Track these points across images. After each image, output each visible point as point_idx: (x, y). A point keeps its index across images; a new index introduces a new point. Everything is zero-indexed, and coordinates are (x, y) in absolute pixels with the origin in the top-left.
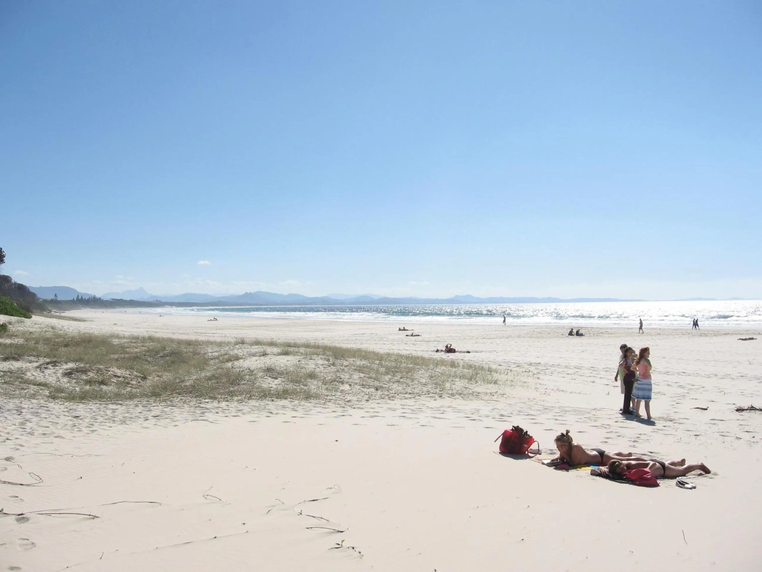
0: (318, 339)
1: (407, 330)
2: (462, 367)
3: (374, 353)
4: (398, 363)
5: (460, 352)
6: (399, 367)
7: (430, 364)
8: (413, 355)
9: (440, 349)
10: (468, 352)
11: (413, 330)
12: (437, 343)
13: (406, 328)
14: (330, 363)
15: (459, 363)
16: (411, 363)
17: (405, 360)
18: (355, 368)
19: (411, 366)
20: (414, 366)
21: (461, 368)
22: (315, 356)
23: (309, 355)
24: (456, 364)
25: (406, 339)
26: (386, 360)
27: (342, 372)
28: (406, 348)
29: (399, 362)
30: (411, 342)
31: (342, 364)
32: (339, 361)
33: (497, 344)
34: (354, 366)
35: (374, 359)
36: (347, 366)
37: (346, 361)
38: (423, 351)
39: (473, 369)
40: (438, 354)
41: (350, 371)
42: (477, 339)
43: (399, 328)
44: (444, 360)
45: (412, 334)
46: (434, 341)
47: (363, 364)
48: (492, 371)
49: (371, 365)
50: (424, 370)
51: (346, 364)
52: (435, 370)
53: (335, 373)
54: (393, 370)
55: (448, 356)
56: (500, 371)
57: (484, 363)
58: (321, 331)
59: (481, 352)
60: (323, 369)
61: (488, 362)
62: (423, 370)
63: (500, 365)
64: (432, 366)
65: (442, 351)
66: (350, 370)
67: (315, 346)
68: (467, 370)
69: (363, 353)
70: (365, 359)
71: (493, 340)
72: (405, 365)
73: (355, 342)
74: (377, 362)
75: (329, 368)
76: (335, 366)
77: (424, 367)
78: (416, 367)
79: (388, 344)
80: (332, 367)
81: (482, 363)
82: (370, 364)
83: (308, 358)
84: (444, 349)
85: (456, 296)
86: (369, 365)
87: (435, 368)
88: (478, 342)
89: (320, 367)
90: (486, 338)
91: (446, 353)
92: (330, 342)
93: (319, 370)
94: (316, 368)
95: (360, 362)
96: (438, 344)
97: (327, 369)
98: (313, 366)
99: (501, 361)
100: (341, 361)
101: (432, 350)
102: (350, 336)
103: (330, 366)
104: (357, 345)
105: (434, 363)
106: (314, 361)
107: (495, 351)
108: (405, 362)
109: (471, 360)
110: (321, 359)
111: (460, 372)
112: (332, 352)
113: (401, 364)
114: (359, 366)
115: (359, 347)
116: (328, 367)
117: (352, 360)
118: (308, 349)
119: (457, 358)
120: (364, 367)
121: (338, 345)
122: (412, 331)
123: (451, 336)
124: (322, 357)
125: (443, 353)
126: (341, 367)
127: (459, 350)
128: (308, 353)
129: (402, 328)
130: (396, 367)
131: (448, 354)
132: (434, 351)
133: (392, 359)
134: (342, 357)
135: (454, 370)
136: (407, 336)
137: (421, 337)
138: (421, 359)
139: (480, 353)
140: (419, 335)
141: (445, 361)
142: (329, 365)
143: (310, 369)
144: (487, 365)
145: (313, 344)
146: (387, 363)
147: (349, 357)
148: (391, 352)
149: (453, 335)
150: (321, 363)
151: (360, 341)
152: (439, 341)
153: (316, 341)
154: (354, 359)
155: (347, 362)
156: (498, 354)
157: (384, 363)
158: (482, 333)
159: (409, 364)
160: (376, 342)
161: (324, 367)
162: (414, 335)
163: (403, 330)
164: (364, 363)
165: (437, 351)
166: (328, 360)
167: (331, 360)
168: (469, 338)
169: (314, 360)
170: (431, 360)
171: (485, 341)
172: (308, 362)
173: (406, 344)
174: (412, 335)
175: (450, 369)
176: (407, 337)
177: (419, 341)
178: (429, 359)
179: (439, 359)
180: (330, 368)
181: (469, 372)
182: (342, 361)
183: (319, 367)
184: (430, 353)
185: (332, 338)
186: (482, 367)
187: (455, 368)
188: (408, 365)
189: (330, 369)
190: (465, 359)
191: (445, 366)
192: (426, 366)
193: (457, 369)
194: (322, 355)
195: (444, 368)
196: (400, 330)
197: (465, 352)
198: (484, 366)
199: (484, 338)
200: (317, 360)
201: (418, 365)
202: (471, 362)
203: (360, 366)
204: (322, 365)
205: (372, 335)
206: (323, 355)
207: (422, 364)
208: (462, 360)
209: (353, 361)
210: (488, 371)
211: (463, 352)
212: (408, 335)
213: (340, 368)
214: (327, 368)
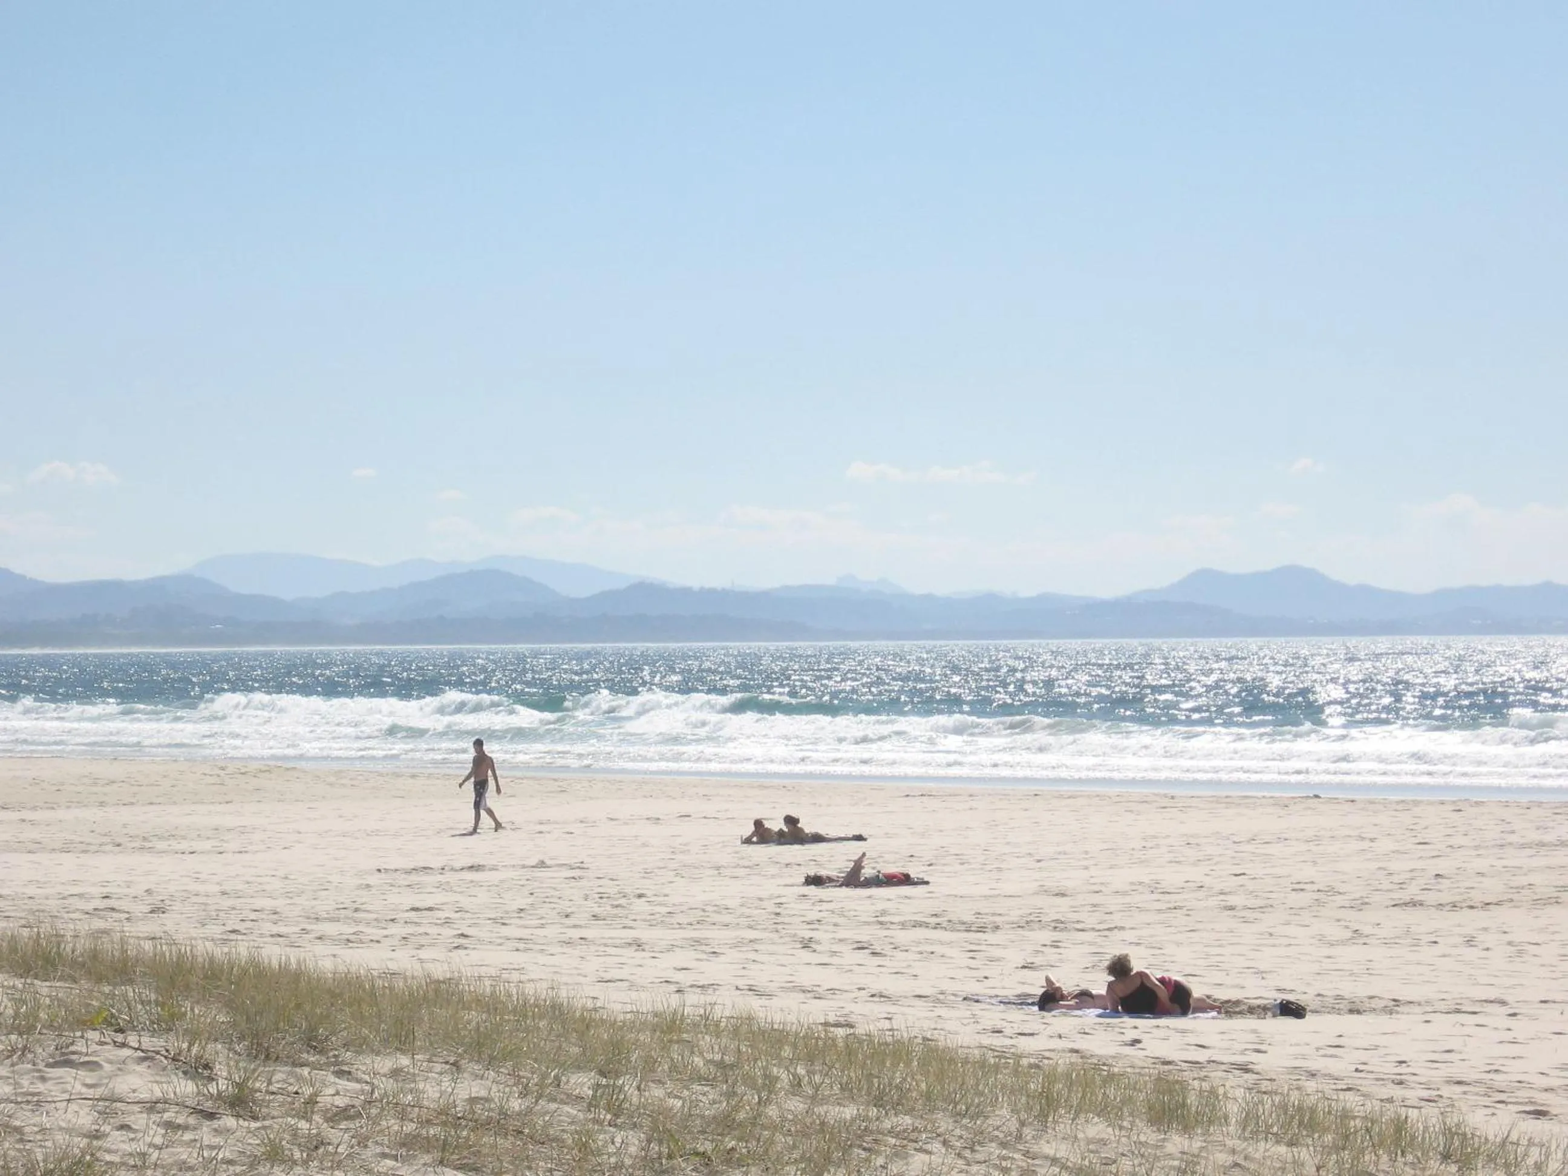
0: (122, 905)
1: (817, 839)
2: (1244, 1124)
3: (557, 1012)
4: (740, 1089)
5: (1228, 1009)
6: (754, 1121)
7: (995, 1102)
8: (860, 1030)
9: (1068, 982)
10: (1290, 1010)
11: (859, 838)
12: (1047, 936)
13: (807, 826)
14: (213, 1089)
15: (1213, 1092)
16: (848, 1092)
17: (801, 1071)
18: (410, 1127)
19: (849, 1112)
20: (866, 1119)
21: (1230, 1135)
22: (93, 1035)
23: (51, 1027)
24: (1192, 1099)
25: (806, 905)
26: (649, 1065)
27: (305, 1163)
28: (809, 977)
29: (749, 1081)
30: (842, 934)
31: (312, 1101)
32: (280, 1074)
33: (1518, 950)
34: (403, 1117)
35: (557, 1063)
36: (343, 1114)
37: (340, 1074)
38: (939, 999)
39: (1329, 1138)
40: (1059, 1021)
41: (368, 1154)
42: (1362, 905)
43: (758, 824)
44: (1096, 1068)
45: (858, 866)
46: (1025, 924)
47: (473, 1101)
48: (1476, 1153)
49: (529, 1111)
50: (945, 1143)
51: (340, 1102)
52: (1035, 1149)
53: (252, 1166)
54: (708, 1147)
55: (1136, 1042)
56: (1535, 1154)
57: (1413, 1095)
58: (145, 844)
59: (1389, 1011)
60: (158, 1140)
61: (1446, 1091)
62: (936, 1146)
63: (1540, 1114)
64: (1005, 1112)
65: (1084, 998)
66: (373, 1149)
67: (95, 955)
68: (1282, 1149)
69: (474, 1017)
70: (492, 1062)
71: (1481, 918)
72: (796, 1105)
73: (410, 929)
74: (582, 1082)
75: (206, 1133)
76: (255, 1118)
77: (944, 1123)
78: (887, 1124)
79: (671, 948)
80: (230, 1122)
81: (1397, 1092)
82: (523, 1095)
83: (44, 1051)
84: (1100, 984)
85: (1205, 577)
86: (516, 1105)
87: (1028, 1132)
88: (1367, 930)
89: (139, 1120)
90: (1430, 898)
91: (1115, 1013)
92: (215, 930)
93: (127, 1148)
94: (106, 1128)
95: (446, 1084)
96: (1055, 945)
97: (188, 1136)
98: (85, 1118)
99: (1545, 1082)
100: (300, 1079)
101: (1010, 993)
102: (374, 880)
103: (211, 1116)
104: (424, 954)
105: (1023, 1089)
106: (90, 1078)
107: (1503, 1003)
108: (796, 1085)
109: (1313, 1075)
110: (147, 1057)
111: (1230, 1159)
112: (230, 1005)
113: (768, 1101)
114: (441, 1112)
115: (439, 971)
116: (192, 1121)
117: (385, 1064)
118: (43, 987)
119: (1201, 1056)
120: (482, 1126)
121: (273, 954)
122: (854, 850)
123: (1155, 888)
124: (148, 1042)
125: (1091, 1014)
126: (303, 1125)
127: (1222, 995)
128: (43, 1015)
129: (776, 825)
130: (726, 1123)
131: (1128, 1021)
132: (1022, 1001)
133: (698, 1061)
134: (313, 1042)
135: (1177, 1143)
136: (815, 881)
137: (920, 890)
138: (924, 1063)
139: (1384, 1022)
140: (905, 880)
141: (1111, 1077)
142: (208, 1105)
143: (60, 1137)
144: (1432, 1112)
145: (83, 945)
146: (658, 1092)
147: (360, 1046)
148: (693, 1004)
149: (1172, 877)
150: (144, 1095)
151: (447, 922)
152: (1058, 925)
153: (98, 924)
154: (404, 1061)
155: (343, 1084)
156: (1521, 1028)
157: (630, 1090)
158: (1399, 865)
159: (825, 1101)
160: (575, 934)
161: (170, 1126)
162: (867, 872)
163: (782, 839)
164: (477, 1089)
165: (1050, 999)
166: (200, 1070)
167: (221, 1070)
168: (1297, 899)
169: (92, 1066)
170: (997, 1068)
171: (1421, 921)
172: (40, 1087)
173: (807, 944)
174: (853, 879)
175: (1149, 1135)
176: (812, 890)
177: (903, 925)
178: (982, 1064)
179: (1063, 1062)
180: (217, 1131)
181: (1297, 1164)
182: (305, 1071)
183: (124, 1127)
184: (993, 1016)
185: (227, 903)
186: (1400, 1126)
187: (1187, 1129)
188: (820, 1110)
189: (218, 1140)
190: (1261, 1062)
191: (1104, 1111)
192: (958, 1116)
193: (1197, 1144)
194: (153, 1033)
195: (1096, 1128)
196: (761, 834)
197: (1265, 1009)
198: (1413, 1114)
199: (1414, 904)
200: (107, 1067)
201: (899, 1105)
202: (1311, 1085)
203: (446, 1115)
204: (152, 1106)
205: (539, 873)
206: (165, 1024)
207: (928, 1096)
208: (1245, 1069)
209: (395, 1073)
210: (1446, 1157)
211: (1252, 1010)
212: (823, 873)
213: (295, 1133)
214: (186, 1128)
